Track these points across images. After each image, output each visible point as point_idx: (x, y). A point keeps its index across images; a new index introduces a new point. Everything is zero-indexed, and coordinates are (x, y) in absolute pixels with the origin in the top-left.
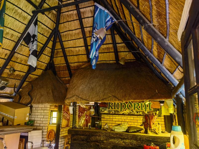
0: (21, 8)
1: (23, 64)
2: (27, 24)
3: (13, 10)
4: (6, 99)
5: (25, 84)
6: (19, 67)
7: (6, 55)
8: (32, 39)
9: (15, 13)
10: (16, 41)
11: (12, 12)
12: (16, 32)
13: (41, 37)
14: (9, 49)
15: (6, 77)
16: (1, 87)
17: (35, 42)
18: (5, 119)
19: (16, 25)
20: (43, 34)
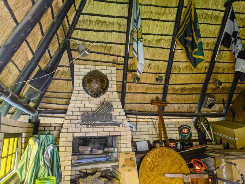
0: (210, 8)
1: (226, 73)
2: (222, 24)
3: (202, 16)
4: (216, 118)
5: (234, 97)
6: (223, 78)
7: (206, 68)
8: (233, 39)
9: (205, 17)
10: (213, 48)
11: (202, 18)
12: (211, 38)
13: (242, 32)
14: (207, 61)
15: (211, 92)
16: (209, 105)
17: (238, 41)
18: (224, 141)
19: (210, 30)
20: (243, 26)
